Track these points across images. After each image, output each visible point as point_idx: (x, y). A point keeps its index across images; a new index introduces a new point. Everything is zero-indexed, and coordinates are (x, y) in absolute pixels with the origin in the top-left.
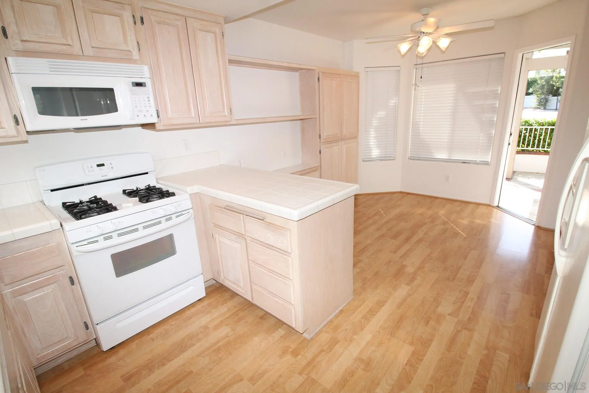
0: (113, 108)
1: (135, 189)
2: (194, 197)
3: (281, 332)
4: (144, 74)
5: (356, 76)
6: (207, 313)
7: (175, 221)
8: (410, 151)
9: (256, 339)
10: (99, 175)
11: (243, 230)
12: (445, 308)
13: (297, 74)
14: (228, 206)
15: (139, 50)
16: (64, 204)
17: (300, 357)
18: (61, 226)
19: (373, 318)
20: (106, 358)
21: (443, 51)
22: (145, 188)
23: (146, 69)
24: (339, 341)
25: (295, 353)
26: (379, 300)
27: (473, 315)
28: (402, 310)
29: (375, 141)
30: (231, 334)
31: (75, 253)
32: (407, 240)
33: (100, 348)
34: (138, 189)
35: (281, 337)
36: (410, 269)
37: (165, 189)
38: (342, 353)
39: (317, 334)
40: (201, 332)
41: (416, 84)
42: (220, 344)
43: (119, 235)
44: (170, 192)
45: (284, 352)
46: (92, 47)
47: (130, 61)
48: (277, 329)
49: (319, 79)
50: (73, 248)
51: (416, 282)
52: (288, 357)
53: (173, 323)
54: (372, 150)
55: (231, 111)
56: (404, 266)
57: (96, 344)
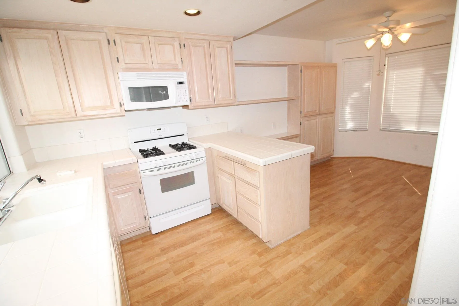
0: (166, 97)
1: (176, 144)
2: (208, 150)
3: (254, 241)
4: (184, 77)
5: (334, 67)
6: (211, 223)
7: (195, 163)
8: (382, 124)
9: (237, 243)
10: (158, 135)
11: (233, 171)
12: (383, 245)
13: (286, 68)
14: (226, 156)
15: (182, 63)
16: (140, 150)
17: (262, 257)
18: (137, 161)
19: (321, 243)
20: (154, 238)
21: (404, 43)
22: (181, 144)
23: (185, 74)
24: (291, 253)
25: (260, 255)
26: (329, 232)
27: (405, 253)
28: (345, 241)
29: (350, 115)
30: (222, 237)
31: (142, 176)
32: (366, 194)
33: (151, 233)
34: (178, 144)
35: (253, 244)
36: (361, 215)
37: (191, 144)
38: (292, 260)
39: (277, 246)
40: (206, 233)
41: (380, 71)
42: (215, 241)
43: (165, 169)
44: (194, 146)
45: (253, 253)
46: (158, 64)
47: (177, 69)
48: (252, 239)
49: (301, 71)
50: (142, 172)
51: (364, 224)
52: (255, 256)
53: (191, 226)
54: (347, 123)
55: (235, 96)
56: (357, 212)
57: (149, 230)
